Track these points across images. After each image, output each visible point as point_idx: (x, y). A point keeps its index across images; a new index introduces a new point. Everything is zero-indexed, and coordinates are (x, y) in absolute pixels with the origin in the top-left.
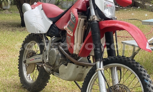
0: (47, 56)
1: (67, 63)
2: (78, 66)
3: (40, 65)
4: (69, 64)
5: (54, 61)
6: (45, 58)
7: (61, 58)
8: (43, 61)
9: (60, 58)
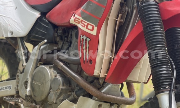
0: (26, 82)
1: (76, 97)
2: (102, 103)
3: (11, 102)
4: (81, 98)
5: (46, 93)
6: (21, 88)
7: (63, 85)
8: (17, 92)
9: (61, 87)
